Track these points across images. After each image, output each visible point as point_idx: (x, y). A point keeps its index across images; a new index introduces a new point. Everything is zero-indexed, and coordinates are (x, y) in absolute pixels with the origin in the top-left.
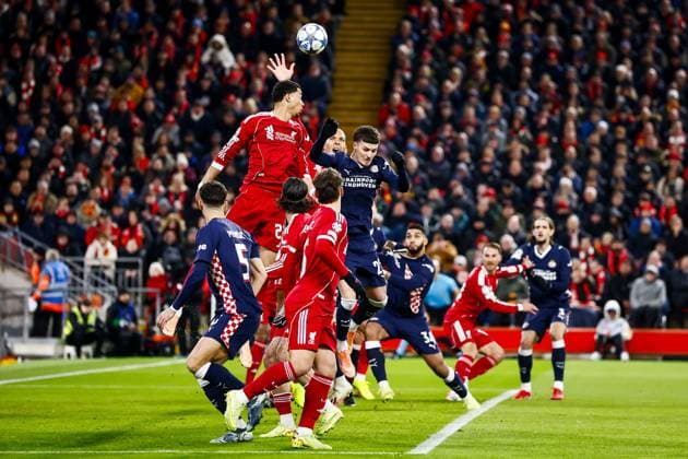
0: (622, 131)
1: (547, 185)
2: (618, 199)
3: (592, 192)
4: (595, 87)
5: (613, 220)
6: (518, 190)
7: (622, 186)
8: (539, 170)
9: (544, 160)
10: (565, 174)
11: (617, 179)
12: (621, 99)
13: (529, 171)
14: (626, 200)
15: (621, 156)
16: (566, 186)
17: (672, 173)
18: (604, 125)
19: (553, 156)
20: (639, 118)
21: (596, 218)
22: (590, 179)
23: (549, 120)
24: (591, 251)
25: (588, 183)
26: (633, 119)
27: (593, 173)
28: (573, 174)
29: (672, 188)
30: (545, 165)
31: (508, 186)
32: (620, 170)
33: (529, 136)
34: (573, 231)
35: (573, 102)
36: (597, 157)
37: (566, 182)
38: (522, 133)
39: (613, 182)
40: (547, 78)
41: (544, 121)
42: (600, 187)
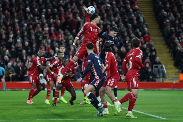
0: (31, 26)
1: (13, 41)
2: (34, 45)
3: (27, 43)
4: (21, 14)
5: (34, 51)
6: (5, 43)
7: (34, 42)
8: (11, 37)
9: (11, 34)
10: (18, 38)
11: (32, 40)
12: (29, 17)
13: (8, 38)
14: (36, 46)
15: (32, 33)
16: (19, 42)
17: (48, 38)
18: (26, 24)
19: (13, 33)
20: (35, 23)
21: (29, 51)
22: (26, 40)
23: (10, 23)
24: (30, 60)
25: (25, 41)
26: (33, 23)
27: (26, 38)
28: (20, 38)
29: (48, 42)
30: (12, 36)
31: (3, 42)
32: (33, 37)
33: (5, 28)
34: (24, 54)
35: (16, 18)
36: (26, 33)
37: (19, 40)
38: (3, 27)
39: (31, 41)
40: (7, 11)
41: (9, 23)
42: (28, 42)
